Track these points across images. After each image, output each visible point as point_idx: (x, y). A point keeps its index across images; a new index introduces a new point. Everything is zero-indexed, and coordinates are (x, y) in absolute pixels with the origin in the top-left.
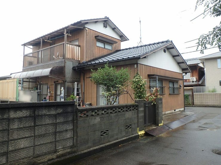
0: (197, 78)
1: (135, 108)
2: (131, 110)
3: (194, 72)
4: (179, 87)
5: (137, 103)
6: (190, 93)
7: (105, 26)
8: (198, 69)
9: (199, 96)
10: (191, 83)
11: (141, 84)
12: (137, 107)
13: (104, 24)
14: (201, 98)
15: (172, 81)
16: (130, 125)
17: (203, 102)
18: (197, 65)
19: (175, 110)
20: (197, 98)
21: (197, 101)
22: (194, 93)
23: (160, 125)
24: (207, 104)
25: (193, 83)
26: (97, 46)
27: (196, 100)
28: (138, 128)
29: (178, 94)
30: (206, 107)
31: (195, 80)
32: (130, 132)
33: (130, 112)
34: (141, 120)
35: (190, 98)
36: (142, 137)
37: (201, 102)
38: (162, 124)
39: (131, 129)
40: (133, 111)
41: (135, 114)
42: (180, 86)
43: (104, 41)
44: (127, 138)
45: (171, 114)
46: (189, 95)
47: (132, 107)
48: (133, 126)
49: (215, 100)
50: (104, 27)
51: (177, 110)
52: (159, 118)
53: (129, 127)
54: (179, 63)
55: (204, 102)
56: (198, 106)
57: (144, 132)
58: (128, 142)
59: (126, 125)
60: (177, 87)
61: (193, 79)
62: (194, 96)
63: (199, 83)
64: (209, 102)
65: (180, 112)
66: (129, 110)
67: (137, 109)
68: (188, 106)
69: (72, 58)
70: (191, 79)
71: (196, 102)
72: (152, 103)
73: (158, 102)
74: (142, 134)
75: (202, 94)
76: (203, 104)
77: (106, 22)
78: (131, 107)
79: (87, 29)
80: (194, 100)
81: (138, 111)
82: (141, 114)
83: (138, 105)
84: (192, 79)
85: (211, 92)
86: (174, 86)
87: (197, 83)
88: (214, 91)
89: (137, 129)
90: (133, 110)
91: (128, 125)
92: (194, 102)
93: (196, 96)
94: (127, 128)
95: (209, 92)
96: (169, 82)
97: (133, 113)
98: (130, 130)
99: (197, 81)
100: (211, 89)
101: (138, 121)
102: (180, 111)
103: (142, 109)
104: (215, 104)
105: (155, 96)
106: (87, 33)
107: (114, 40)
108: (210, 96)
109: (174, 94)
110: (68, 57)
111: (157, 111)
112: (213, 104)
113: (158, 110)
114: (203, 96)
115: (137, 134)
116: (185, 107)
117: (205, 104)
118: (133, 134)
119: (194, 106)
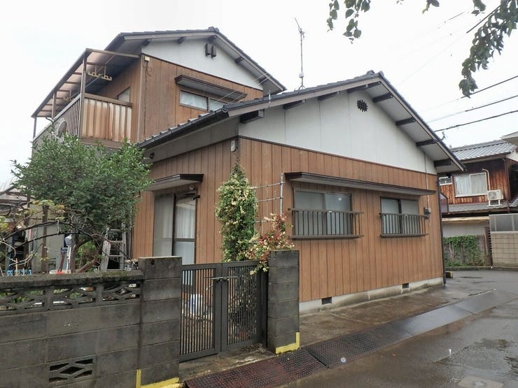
0: (506, 191)
3: (497, 177)
4: (422, 213)
5: (142, 271)
6: (481, 232)
7: (210, 54)
8: (507, 166)
9: (505, 241)
10: (489, 206)
13: (206, 47)
14: (512, 246)
15: (392, 196)
16: (84, 362)
18: (505, 158)
19: (406, 285)
20: (499, 246)
22: (491, 232)
23: (280, 350)
25: (495, 206)
26: (184, 106)
27: (499, 251)
28: (140, 372)
29: (419, 236)
31: (499, 196)
34: (157, 340)
35: (481, 246)
37: (512, 256)
38: (294, 347)
40: (110, 304)
41: (120, 316)
42: (427, 212)
43: (206, 93)
45: (384, 297)
46: (478, 238)
48: (105, 366)
50: (207, 54)
51: (412, 286)
54: (419, 145)
56: (503, 269)
60: (416, 213)
61: (495, 194)
62: (493, 241)
63: (512, 205)
65: (426, 290)
67: (136, 297)
68: (477, 269)
69: (102, 136)
70: (490, 193)
71: (499, 256)
75: (513, 234)
77: (212, 42)
79: (147, 59)
80: (494, 251)
81: (142, 301)
83: (143, 280)
84: (493, 195)
86: (400, 211)
87: (505, 205)
89: (135, 375)
92: (494, 256)
93: (498, 241)
96: (381, 198)
99: (505, 199)
101: (140, 343)
102: (426, 286)
103: (164, 295)
106: (149, 70)
107: (240, 89)
109: (402, 237)
110: (90, 134)
119: (494, 269)
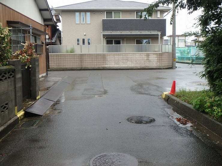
0: (50, 34)
1: (11, 75)
2: (6, 79)
4: (41, 44)
5: (13, 65)
9: (55, 58)
11: (3, 36)
12: (13, 72)
14: (58, 60)
15: (34, 35)
16: (6, 104)
17: (60, 64)
20: (53, 60)
21: (53, 64)
22: (49, 54)
23: (37, 98)
24: (65, 67)
27: (53, 62)
28: (16, 107)
29: (41, 54)
30: (63, 70)
31: (47, 37)
32: (7, 115)
33: (6, 82)
34: (20, 94)
36: (22, 120)
37: (58, 64)
38: (39, 97)
39: (7, 110)
40: (9, 80)
41: (11, 85)
44: (5, 126)
47: (7, 73)
48: (10, 106)
49: (73, 62)
52: (37, 89)
53: (5, 107)
55: (62, 64)
56: (54, 70)
57: (23, 112)
58: (6, 133)
59: (2, 105)
62: (50, 58)
63: (53, 41)
64: (67, 64)
66: (4, 78)
67: (13, 77)
72: (26, 65)
73: (35, 64)
74: (22, 115)
75: (59, 55)
76: (60, 67)
78: (5, 74)
80: (50, 62)
81: (15, 79)
82: (19, 85)
83: (14, 70)
85: (69, 51)
86: (36, 42)
87: (50, 41)
88: (72, 51)
89: (15, 109)
90: (9, 78)
91: (4, 104)
92: (50, 64)
93: (52, 58)
94: (3, 110)
95: (67, 52)
97: (10, 83)
98: (7, 112)
99: (49, 38)
100: (69, 48)
101: (15, 95)
102: (42, 77)
103: (19, 76)
104: (73, 66)
105: (28, 56)
108: (69, 57)
111: (33, 78)
112: (71, 67)
113: (35, 76)
114: (60, 58)
115: (15, 118)
116: (47, 71)
117: (62, 67)
118: (11, 119)
119: (50, 71)
